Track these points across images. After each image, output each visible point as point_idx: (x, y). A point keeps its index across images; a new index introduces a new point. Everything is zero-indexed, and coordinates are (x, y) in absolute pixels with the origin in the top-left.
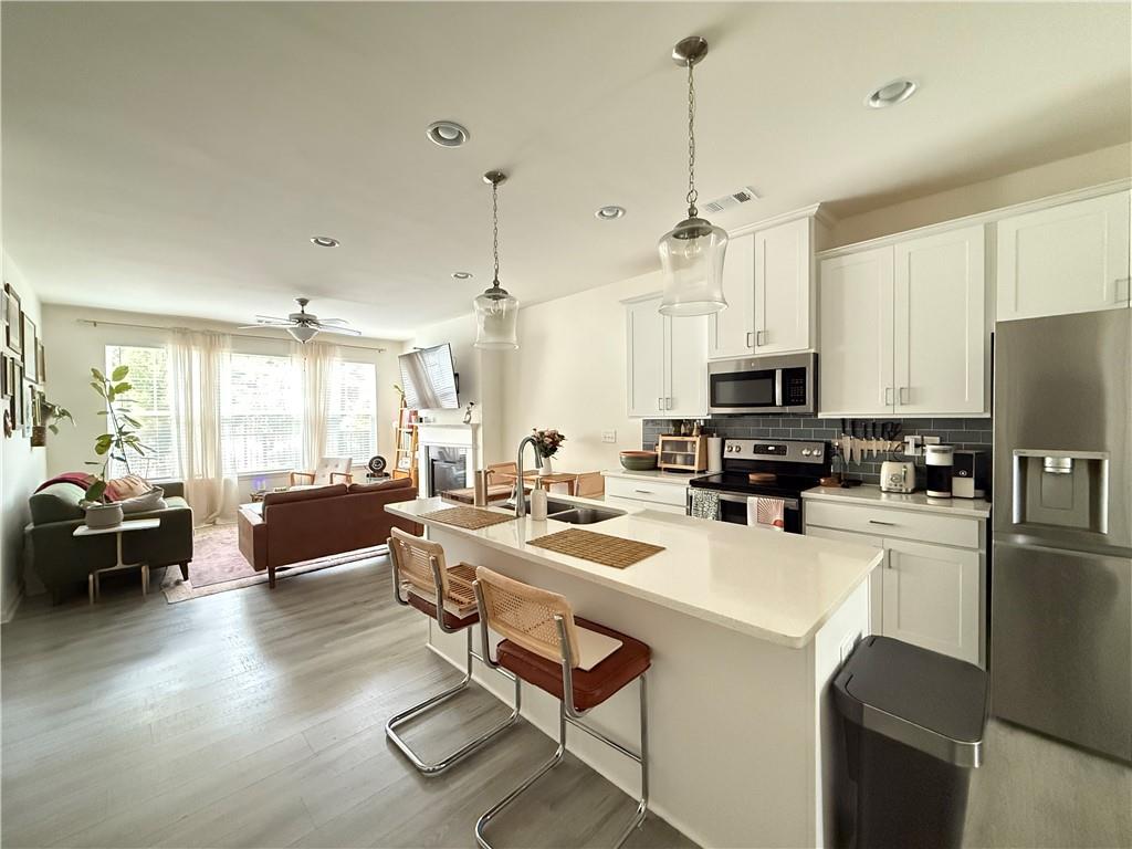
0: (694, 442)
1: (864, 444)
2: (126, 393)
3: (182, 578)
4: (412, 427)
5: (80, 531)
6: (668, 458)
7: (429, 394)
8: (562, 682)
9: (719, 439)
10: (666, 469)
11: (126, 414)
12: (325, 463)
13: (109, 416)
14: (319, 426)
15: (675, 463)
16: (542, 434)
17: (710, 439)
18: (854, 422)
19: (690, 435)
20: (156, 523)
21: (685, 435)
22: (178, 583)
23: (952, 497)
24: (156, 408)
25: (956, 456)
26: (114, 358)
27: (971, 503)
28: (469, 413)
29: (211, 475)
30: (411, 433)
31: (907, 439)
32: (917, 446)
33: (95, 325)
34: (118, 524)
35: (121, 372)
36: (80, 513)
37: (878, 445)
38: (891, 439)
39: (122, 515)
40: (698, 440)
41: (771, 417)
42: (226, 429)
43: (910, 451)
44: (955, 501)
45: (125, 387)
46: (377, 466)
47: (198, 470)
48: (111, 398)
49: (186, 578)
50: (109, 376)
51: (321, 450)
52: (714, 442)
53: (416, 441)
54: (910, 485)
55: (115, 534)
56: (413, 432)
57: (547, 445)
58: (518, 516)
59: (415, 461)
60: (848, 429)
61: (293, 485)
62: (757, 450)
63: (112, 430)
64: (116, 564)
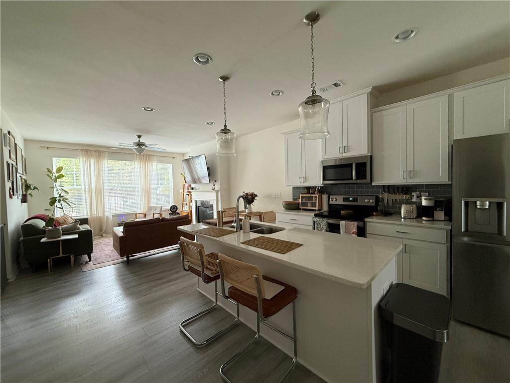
0: (316, 197)
1: (393, 197)
2: (62, 178)
3: (88, 260)
4: (189, 192)
5: (43, 240)
6: (304, 204)
7: (196, 177)
8: (258, 305)
9: (327, 195)
10: (303, 209)
11: (63, 188)
12: (150, 208)
13: (55, 189)
14: (148, 193)
15: (307, 206)
16: (247, 194)
17: (323, 195)
18: (389, 186)
19: (314, 193)
20: (76, 236)
21: (312, 194)
22: (87, 262)
23: (434, 220)
24: (75, 185)
25: (436, 202)
26: (56, 163)
27: (443, 223)
28: (214, 185)
29: (100, 215)
30: (188, 195)
31: (413, 194)
32: (417, 197)
33: (48, 148)
34: (60, 237)
35: (59, 170)
36: (43, 232)
37: (399, 197)
38: (406, 194)
39: (62, 233)
40: (317, 196)
41: (351, 185)
42: (106, 194)
43: (415, 199)
44: (435, 222)
45: (62, 176)
46: (174, 209)
47: (95, 212)
48: (56, 181)
49: (90, 260)
50: (54, 171)
51: (148, 203)
52: (325, 197)
53: (191, 198)
54: (415, 215)
55: (59, 241)
56: (189, 194)
57: (249, 199)
58: (237, 231)
59: (190, 207)
60: (386, 190)
61: (136, 218)
62: (345, 200)
63: (56, 195)
64: (59, 254)
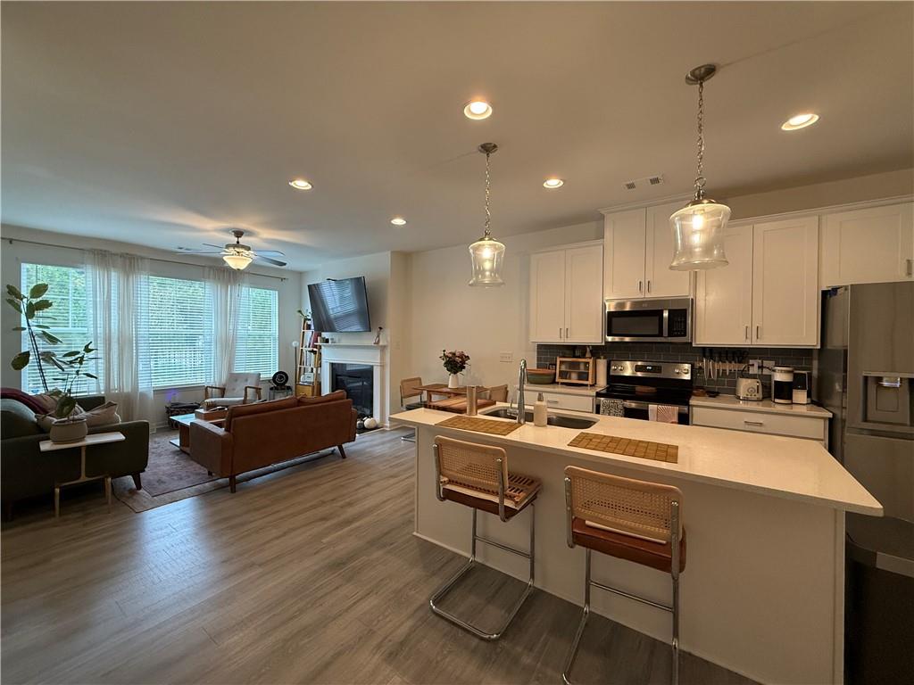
1: (720, 366)
2: (45, 310)
4: (316, 347)
5: (45, 446)
7: (325, 318)
9: (605, 360)
10: (562, 384)
12: (234, 378)
14: (228, 346)
15: (570, 378)
17: (598, 360)
18: (711, 349)
19: (584, 356)
21: (579, 357)
23: (792, 403)
25: (796, 376)
26: (30, 276)
28: (378, 336)
30: (315, 352)
31: (751, 362)
32: (759, 367)
33: (11, 242)
34: (82, 439)
35: (39, 290)
37: (729, 367)
38: (740, 362)
39: (87, 430)
40: (591, 361)
43: (754, 370)
46: (280, 381)
48: (30, 315)
49: (139, 486)
51: (230, 366)
52: (602, 364)
53: (320, 359)
57: (455, 364)
58: (519, 422)
59: (318, 376)
60: (707, 354)
62: (638, 369)
